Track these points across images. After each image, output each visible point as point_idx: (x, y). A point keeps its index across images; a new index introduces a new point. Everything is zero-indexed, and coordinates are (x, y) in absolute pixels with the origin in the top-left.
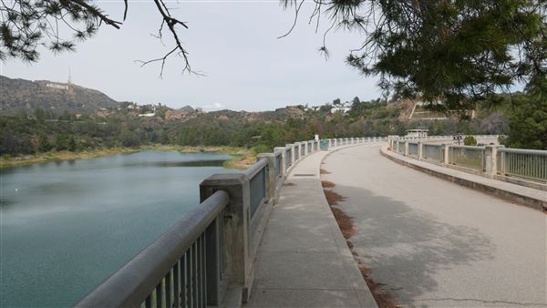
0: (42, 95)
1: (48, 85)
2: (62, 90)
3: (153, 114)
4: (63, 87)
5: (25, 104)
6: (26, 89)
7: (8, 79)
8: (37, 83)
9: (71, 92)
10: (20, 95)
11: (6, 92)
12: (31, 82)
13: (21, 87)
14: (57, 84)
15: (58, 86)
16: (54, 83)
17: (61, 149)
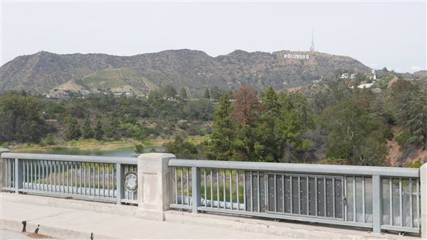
0: (278, 68)
1: (285, 56)
2: (302, 61)
3: (368, 86)
4: (304, 57)
5: (256, 81)
6: (261, 62)
7: (246, 53)
8: (275, 55)
9: (311, 62)
10: (253, 71)
11: (241, 68)
12: (269, 54)
13: (257, 61)
14: (298, 53)
15: (297, 56)
16: (293, 53)
17: (89, 136)
